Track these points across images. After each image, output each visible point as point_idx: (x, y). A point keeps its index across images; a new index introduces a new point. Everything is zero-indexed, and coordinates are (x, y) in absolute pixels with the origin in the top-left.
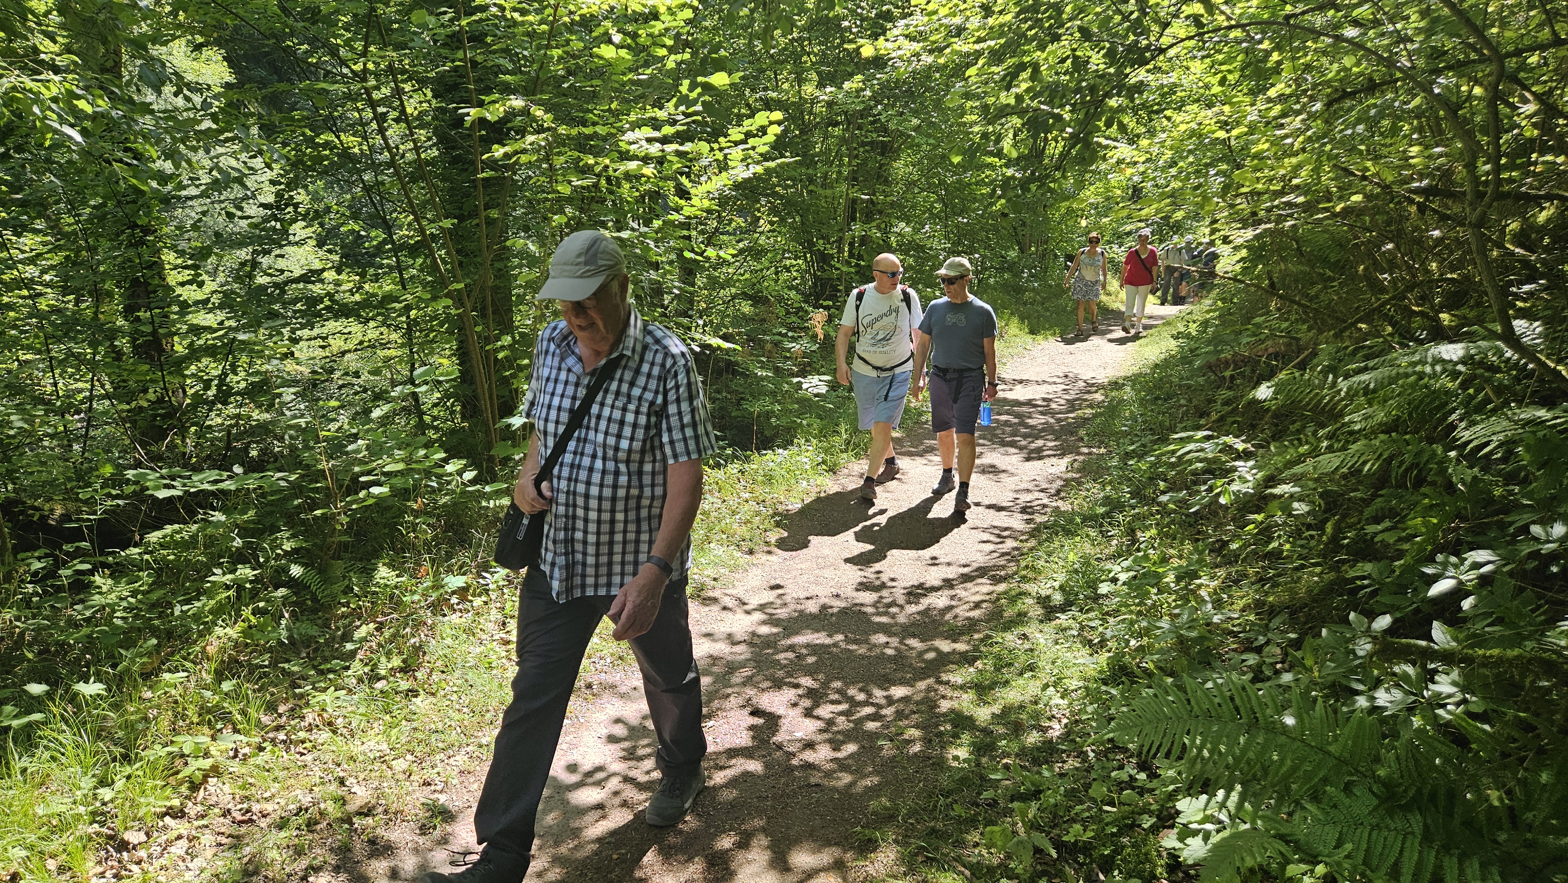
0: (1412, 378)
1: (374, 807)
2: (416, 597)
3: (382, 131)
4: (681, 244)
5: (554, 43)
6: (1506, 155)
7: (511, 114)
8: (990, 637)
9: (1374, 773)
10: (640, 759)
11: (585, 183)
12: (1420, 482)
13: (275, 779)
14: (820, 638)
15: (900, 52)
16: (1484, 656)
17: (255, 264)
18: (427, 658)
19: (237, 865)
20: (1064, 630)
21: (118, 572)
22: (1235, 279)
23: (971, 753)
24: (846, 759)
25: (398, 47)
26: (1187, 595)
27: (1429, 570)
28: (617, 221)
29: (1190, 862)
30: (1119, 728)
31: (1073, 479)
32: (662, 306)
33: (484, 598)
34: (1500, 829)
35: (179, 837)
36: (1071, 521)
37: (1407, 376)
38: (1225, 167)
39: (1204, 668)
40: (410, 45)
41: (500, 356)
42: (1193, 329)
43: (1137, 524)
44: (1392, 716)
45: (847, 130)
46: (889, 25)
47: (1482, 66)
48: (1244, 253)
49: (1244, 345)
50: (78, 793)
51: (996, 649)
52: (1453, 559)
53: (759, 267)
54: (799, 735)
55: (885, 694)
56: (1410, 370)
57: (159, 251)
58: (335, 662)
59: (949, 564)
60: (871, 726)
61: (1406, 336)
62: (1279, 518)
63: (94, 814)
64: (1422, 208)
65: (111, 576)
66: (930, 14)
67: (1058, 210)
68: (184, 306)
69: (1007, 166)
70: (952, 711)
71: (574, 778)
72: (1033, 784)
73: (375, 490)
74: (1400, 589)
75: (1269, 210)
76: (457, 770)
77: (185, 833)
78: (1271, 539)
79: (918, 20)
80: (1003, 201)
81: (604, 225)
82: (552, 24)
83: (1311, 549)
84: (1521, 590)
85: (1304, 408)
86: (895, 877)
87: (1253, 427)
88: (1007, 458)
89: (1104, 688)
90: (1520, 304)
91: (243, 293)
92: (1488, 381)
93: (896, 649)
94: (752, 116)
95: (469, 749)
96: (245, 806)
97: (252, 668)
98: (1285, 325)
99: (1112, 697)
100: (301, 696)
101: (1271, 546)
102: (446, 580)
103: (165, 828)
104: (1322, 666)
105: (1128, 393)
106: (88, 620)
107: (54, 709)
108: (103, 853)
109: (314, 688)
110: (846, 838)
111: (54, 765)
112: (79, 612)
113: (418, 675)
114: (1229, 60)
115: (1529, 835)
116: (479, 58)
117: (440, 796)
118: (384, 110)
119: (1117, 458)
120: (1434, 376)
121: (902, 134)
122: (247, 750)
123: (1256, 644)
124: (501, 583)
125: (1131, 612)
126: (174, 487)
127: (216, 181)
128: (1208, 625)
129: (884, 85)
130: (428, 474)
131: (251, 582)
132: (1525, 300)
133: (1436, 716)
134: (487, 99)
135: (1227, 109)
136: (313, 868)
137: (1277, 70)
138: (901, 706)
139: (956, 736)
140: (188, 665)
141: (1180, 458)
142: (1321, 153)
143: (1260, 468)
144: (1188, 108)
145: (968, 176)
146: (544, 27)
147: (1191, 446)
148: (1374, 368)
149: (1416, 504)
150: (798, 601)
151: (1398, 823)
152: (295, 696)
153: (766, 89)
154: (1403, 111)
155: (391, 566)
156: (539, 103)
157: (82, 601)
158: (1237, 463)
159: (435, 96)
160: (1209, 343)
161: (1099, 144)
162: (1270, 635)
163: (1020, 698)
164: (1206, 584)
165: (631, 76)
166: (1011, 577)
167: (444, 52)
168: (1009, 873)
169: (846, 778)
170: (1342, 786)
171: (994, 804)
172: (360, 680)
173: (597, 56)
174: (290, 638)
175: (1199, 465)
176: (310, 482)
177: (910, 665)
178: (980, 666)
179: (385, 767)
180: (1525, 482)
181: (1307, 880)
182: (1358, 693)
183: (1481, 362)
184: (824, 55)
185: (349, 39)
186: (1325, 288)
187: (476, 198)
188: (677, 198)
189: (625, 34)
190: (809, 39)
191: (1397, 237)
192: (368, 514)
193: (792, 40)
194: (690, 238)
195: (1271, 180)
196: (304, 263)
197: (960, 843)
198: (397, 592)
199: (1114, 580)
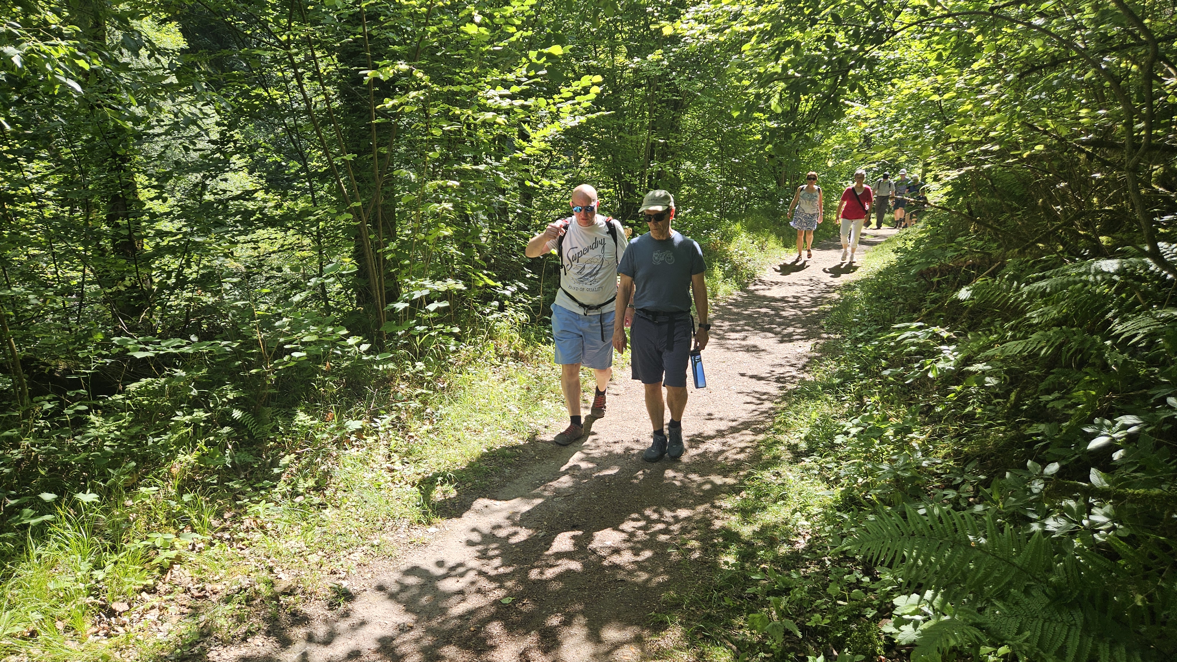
0: (1079, 285)
1: (295, 589)
2: (325, 436)
3: (300, 87)
4: (524, 175)
5: (430, 22)
7: (397, 76)
8: (751, 474)
9: (1047, 579)
10: (491, 558)
11: (452, 128)
12: (1081, 365)
13: (222, 567)
15: (692, 32)
16: (1133, 494)
17: (204, 187)
18: (333, 481)
19: (195, 629)
20: (808, 470)
21: (108, 412)
22: (943, 208)
23: (738, 560)
24: (643, 561)
25: (315, 23)
26: (902, 446)
27: (1089, 430)
28: (475, 157)
29: (903, 643)
31: (816, 357)
32: (508, 222)
33: (375, 437)
34: (1143, 623)
35: (153, 608)
36: (814, 388)
37: (1075, 283)
38: (937, 123)
39: (915, 501)
40: (322, 21)
41: (388, 257)
42: (909, 245)
43: (865, 392)
44: (1057, 538)
45: (649, 90)
46: (683, 11)
48: (949, 188)
49: (948, 258)
50: (79, 574)
51: (756, 483)
52: (1107, 422)
54: (609, 543)
55: (673, 514)
56: (1077, 279)
57: (132, 175)
58: (265, 482)
59: (721, 419)
60: (663, 538)
61: (1073, 253)
62: (974, 389)
63: (90, 589)
64: (1090, 156)
65: (102, 416)
66: (715, 3)
67: (807, 154)
68: (154, 217)
69: (769, 119)
70: (723, 528)
71: (441, 571)
72: (784, 583)
73: (296, 354)
74: (1066, 443)
75: (970, 156)
76: (355, 563)
77: (157, 604)
78: (967, 405)
80: (770, 146)
81: (464, 160)
82: (429, 7)
83: (997, 413)
84: (1161, 445)
85: (994, 306)
86: (681, 649)
87: (955, 320)
88: (766, 341)
89: (838, 514)
90: (1161, 230)
91: (195, 207)
92: (1137, 288)
93: (681, 481)
94: (577, 79)
95: (365, 548)
96: (201, 585)
97: (206, 485)
98: (980, 243)
99: (844, 520)
100: (241, 507)
101: (967, 410)
102: (347, 423)
103: (142, 600)
104: (1005, 499)
105: (858, 293)
106: (85, 448)
107: (61, 512)
108: (97, 618)
109: (250, 501)
110: (644, 620)
111: (61, 553)
112: (79, 441)
113: (327, 492)
114: (944, 41)
115: (1164, 629)
116: (374, 33)
117: (343, 582)
118: (303, 71)
119: (849, 342)
120: (1096, 283)
121: (689, 94)
122: (201, 545)
123: (954, 483)
124: (388, 426)
125: (860, 457)
126: (147, 350)
128: (918, 468)
129: (678, 57)
130: (334, 344)
131: (204, 422)
132: (1165, 227)
133: (1092, 539)
134: (381, 64)
135: (940, 78)
136: (251, 632)
137: (980, 49)
138: (685, 524)
139: (726, 547)
140: (159, 481)
141: (899, 342)
142: (1013, 113)
143: (960, 351)
144: (910, 77)
145: (740, 127)
146: (424, 9)
147: (908, 334)
148: (1050, 277)
149: (1079, 380)
150: (608, 444)
151: (1064, 617)
152: (236, 506)
153: (587, 59)
154: (1077, 82)
155: (307, 412)
156: (419, 67)
157: (80, 433)
158: (942, 347)
159: (339, 61)
160: (922, 255)
161: (845, 105)
162: (965, 476)
163: (775, 520)
164: (917, 438)
165: (488, 47)
166: (768, 429)
167: (347, 27)
168: (766, 649)
169: (644, 576)
170: (1023, 589)
171: (754, 597)
172: (284, 496)
173: (463, 32)
174: (232, 463)
175: (913, 348)
176: (248, 349)
177: (692, 494)
178: (745, 496)
179: (302, 560)
180: (1164, 364)
181: (991, 659)
182: (1033, 521)
183: (1131, 274)
184: (632, 33)
185: (278, 17)
186: (1012, 216)
187: (370, 139)
188: (521, 141)
189: (485, 15)
190: (621, 21)
191: (1069, 178)
192: (289, 373)
193: (608, 22)
194: (529, 171)
195: (973, 133)
196: (241, 185)
197: (728, 626)
198: (311, 431)
199: (847, 433)
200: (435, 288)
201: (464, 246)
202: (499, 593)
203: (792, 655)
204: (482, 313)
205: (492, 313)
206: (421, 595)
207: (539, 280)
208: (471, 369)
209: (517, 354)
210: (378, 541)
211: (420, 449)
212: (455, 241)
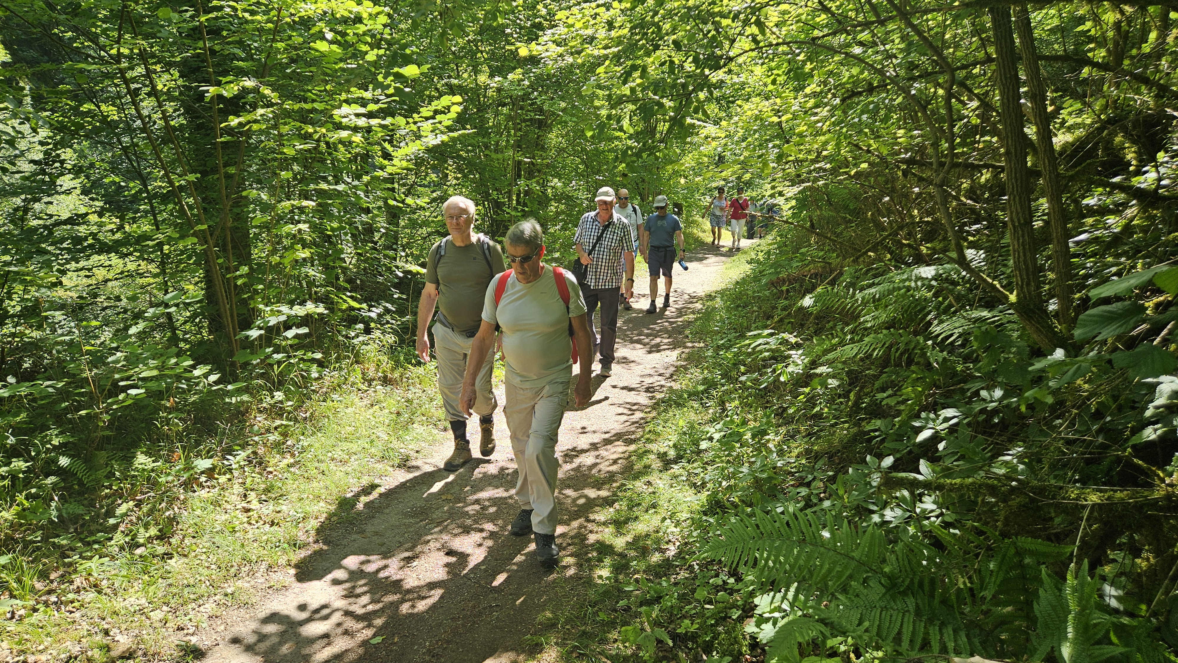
0: (903, 291)
1: (135, 651)
2: (170, 478)
3: (135, 103)
4: (385, 194)
5: (278, 38)
6: (960, 137)
7: (245, 91)
8: (623, 485)
9: (882, 569)
10: (358, 596)
11: (306, 147)
12: (910, 362)
13: (48, 635)
14: (500, 493)
15: (547, 54)
16: (951, 484)
17: (27, 210)
18: (179, 527)
20: (676, 477)
22: (787, 222)
23: (612, 573)
25: (146, 37)
26: (760, 447)
27: (917, 424)
28: (335, 177)
29: (764, 642)
31: (681, 366)
32: (372, 242)
33: (228, 476)
34: (965, 604)
36: (681, 397)
37: (900, 289)
38: (778, 142)
39: (773, 500)
40: (158, 35)
41: (240, 282)
42: (761, 256)
43: (726, 398)
44: (896, 527)
45: (512, 109)
46: (541, 33)
48: (793, 203)
49: (794, 268)
51: (629, 494)
52: (932, 415)
56: (901, 285)
58: (99, 534)
59: (594, 432)
61: (899, 261)
62: (820, 390)
64: (905, 173)
66: (569, 26)
70: (598, 542)
71: (304, 615)
72: (655, 592)
73: (133, 392)
74: (899, 437)
75: (810, 172)
76: (206, 616)
78: (815, 405)
79: (561, 31)
80: (624, 165)
81: (325, 179)
82: (276, 23)
83: (841, 411)
84: (976, 435)
85: (835, 312)
87: (802, 325)
88: (635, 352)
89: (704, 518)
90: (971, 238)
91: (16, 232)
92: (951, 292)
94: (438, 98)
95: (217, 598)
96: (22, 658)
97: (26, 544)
98: (821, 254)
99: (710, 524)
100: (70, 564)
101: (815, 410)
102: (195, 463)
104: (850, 494)
105: (718, 303)
109: (81, 557)
110: (519, 645)
113: (173, 541)
114: (778, 67)
115: (984, 607)
116: (217, 48)
117: (192, 638)
118: (139, 86)
119: (711, 350)
120: (917, 288)
121: (554, 114)
122: (22, 612)
123: (806, 481)
124: (242, 463)
125: (722, 461)
128: (774, 468)
129: (538, 78)
130: (179, 378)
131: (24, 472)
132: (974, 236)
133: (923, 526)
134: (224, 80)
135: (778, 101)
137: (811, 76)
139: (600, 560)
141: (754, 349)
142: (840, 133)
143: (806, 355)
144: (753, 99)
145: (602, 146)
146: (270, 25)
147: (760, 341)
148: (879, 284)
149: (908, 377)
151: (900, 605)
152: (65, 565)
153: (450, 77)
154: (892, 106)
155: (148, 454)
156: (268, 84)
158: (791, 352)
159: (181, 77)
160: (771, 266)
161: (692, 125)
162: (816, 473)
163: (646, 529)
164: (773, 439)
165: (341, 65)
166: (639, 439)
167: (188, 41)
168: (638, 660)
170: (861, 581)
171: (627, 609)
172: (122, 548)
173: (314, 49)
174: (59, 517)
175: (767, 354)
176: (77, 387)
177: (567, 509)
178: (618, 507)
179: (144, 618)
180: (976, 361)
181: (843, 648)
182: (873, 512)
183: (947, 279)
184: (493, 54)
185: (107, 29)
186: (847, 227)
187: (217, 158)
188: (381, 159)
189: (336, 32)
190: (482, 41)
191: (891, 192)
192: (126, 413)
193: (469, 41)
194: (393, 190)
195: (809, 152)
196: (72, 207)
197: (604, 641)
198: (153, 475)
199: (711, 439)
200: (293, 313)
201: (327, 269)
202: (368, 633)
204: (347, 337)
205: (357, 336)
206: (281, 643)
207: (407, 300)
208: (335, 396)
209: (385, 377)
210: (233, 589)
211: (280, 485)
212: (316, 262)
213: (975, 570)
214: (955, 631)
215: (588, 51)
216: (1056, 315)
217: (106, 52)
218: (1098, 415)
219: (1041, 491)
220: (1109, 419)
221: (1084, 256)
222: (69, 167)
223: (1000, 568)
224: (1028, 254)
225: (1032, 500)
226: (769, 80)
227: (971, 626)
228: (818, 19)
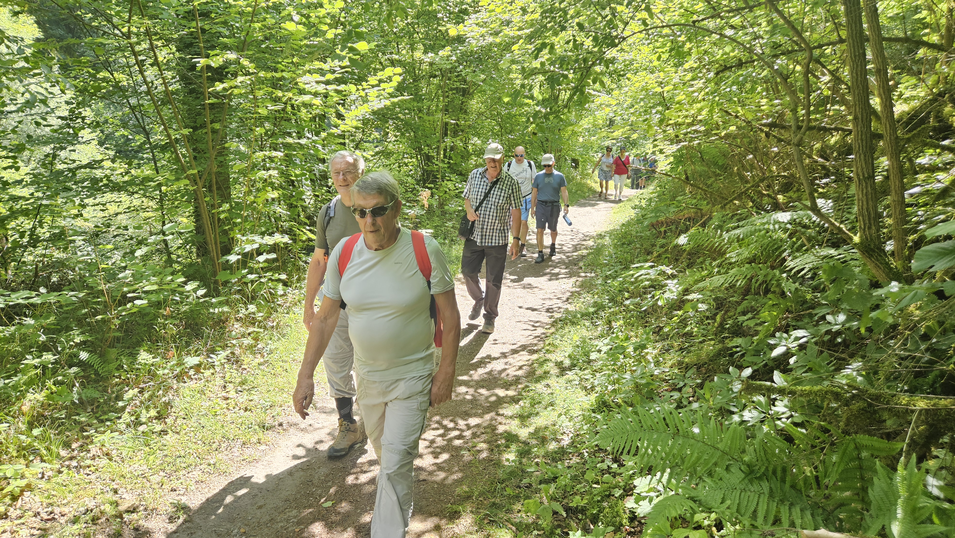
0: (763, 232)
1: (138, 507)
2: (166, 371)
3: (141, 72)
5: (255, 19)
6: (814, 105)
7: (227, 63)
8: (527, 386)
9: (742, 458)
11: (276, 108)
12: (767, 291)
13: (70, 492)
15: (473, 34)
16: (801, 390)
17: (55, 156)
18: (173, 410)
20: (570, 381)
22: (666, 174)
23: (517, 457)
24: (442, 463)
25: (151, 17)
26: (640, 359)
27: (772, 342)
28: (298, 133)
29: (642, 515)
30: (601, 438)
31: (576, 292)
32: (327, 186)
33: (212, 371)
34: (812, 488)
35: (5, 532)
36: (575, 317)
37: (760, 231)
38: (661, 109)
39: (649, 401)
40: (161, 16)
41: (222, 216)
42: (644, 203)
43: (612, 318)
44: (752, 426)
45: (442, 80)
46: (466, 17)
47: (801, 53)
48: (672, 159)
49: (671, 213)
51: (531, 394)
52: (785, 335)
53: (388, 163)
55: (465, 423)
56: (762, 227)
58: (110, 414)
59: (504, 343)
60: (457, 442)
61: (760, 208)
62: (691, 313)
64: (767, 135)
66: (490, 11)
67: (567, 132)
68: (6, 184)
69: (537, 105)
70: (506, 432)
72: (552, 473)
73: (138, 302)
74: (757, 353)
75: (685, 134)
76: (194, 480)
77: (9, 529)
78: (686, 325)
79: (483, 16)
80: (534, 125)
81: (289, 134)
82: (254, 7)
83: (708, 331)
84: (822, 352)
85: (704, 249)
86: (471, 533)
87: (677, 260)
89: (593, 415)
90: (820, 190)
91: (46, 174)
92: (803, 233)
93: (472, 395)
94: (383, 70)
95: (201, 467)
96: (50, 509)
97: (54, 420)
98: (694, 201)
99: (598, 420)
100: (88, 437)
101: (687, 329)
102: (186, 360)
104: (715, 398)
105: (607, 241)
109: (96, 432)
110: (442, 512)
113: (168, 421)
114: (662, 46)
115: (826, 492)
116: (207, 27)
117: (182, 498)
118: (144, 58)
119: (601, 279)
120: (775, 230)
121: (475, 84)
122: (50, 473)
123: (678, 386)
124: (223, 361)
125: (609, 370)
127: (28, 102)
128: (651, 376)
129: (463, 54)
130: (174, 292)
131: (52, 364)
132: (823, 188)
133: (775, 425)
134: (212, 53)
135: (662, 74)
137: (689, 54)
138: (475, 430)
139: (508, 447)
140: (9, 418)
141: (636, 278)
142: (713, 102)
143: (680, 284)
144: (640, 73)
145: (514, 111)
146: (249, 9)
147: (643, 272)
148: (742, 226)
149: (765, 304)
151: (755, 487)
152: (83, 437)
153: (391, 53)
154: (758, 79)
155: (150, 351)
156: (246, 57)
158: (668, 282)
159: (178, 50)
160: (652, 211)
161: (590, 94)
162: (686, 381)
163: (546, 423)
164: (651, 352)
165: (305, 42)
166: (540, 350)
167: (183, 22)
168: (537, 527)
169: (442, 475)
170: (725, 467)
171: (529, 486)
172: (128, 425)
173: (283, 29)
174: (80, 399)
175: (647, 283)
176: (94, 297)
177: (481, 405)
178: (522, 404)
179: (145, 480)
180: (824, 290)
181: (706, 523)
182: (733, 413)
183: (800, 223)
184: (427, 34)
185: (119, 12)
186: (716, 180)
187: (205, 116)
188: (336, 119)
189: (303, 15)
190: (418, 24)
191: (755, 151)
192: (133, 318)
193: (408, 24)
194: (344, 144)
195: (686, 117)
196: (89, 155)
197: (509, 511)
198: (153, 368)
199: (599, 351)
200: (264, 242)
201: (291, 206)
203: (558, 531)
206: (252, 505)
208: (296, 310)
210: (215, 460)
211: (252, 379)
212: (282, 202)
213: (821, 461)
214: (802, 510)
215: (506, 32)
216: (893, 254)
217: (119, 30)
218: (925, 337)
219: (877, 398)
220: (934, 340)
221: (916, 205)
222: (88, 122)
223: (842, 459)
224: (870, 203)
225: (870, 405)
226: (655, 57)
227: (815, 506)
228: (696, 7)
